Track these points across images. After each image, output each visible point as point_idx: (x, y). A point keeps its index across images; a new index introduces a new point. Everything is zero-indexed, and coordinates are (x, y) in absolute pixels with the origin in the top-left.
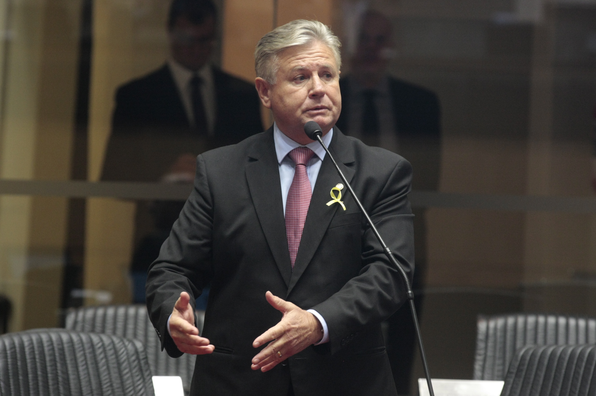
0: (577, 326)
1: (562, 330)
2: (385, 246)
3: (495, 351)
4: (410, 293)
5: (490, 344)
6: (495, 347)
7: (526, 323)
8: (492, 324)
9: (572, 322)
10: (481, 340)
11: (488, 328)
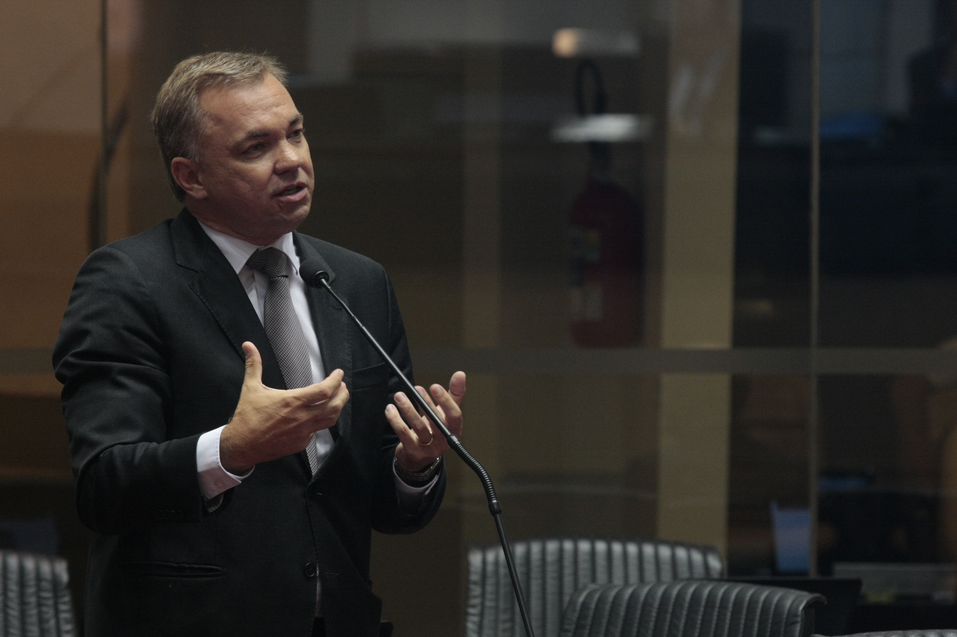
0: (625, 554)
1: (601, 562)
2: (449, 433)
3: (497, 600)
4: (495, 503)
5: (489, 588)
6: (497, 593)
7: (544, 552)
8: (491, 556)
9: (617, 548)
10: (475, 583)
11: (484, 562)
